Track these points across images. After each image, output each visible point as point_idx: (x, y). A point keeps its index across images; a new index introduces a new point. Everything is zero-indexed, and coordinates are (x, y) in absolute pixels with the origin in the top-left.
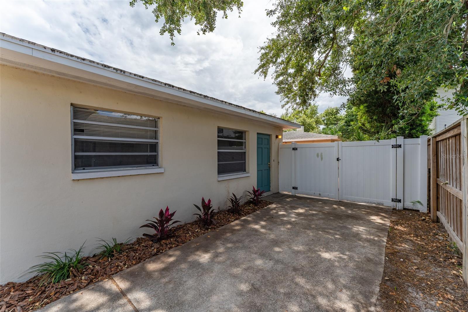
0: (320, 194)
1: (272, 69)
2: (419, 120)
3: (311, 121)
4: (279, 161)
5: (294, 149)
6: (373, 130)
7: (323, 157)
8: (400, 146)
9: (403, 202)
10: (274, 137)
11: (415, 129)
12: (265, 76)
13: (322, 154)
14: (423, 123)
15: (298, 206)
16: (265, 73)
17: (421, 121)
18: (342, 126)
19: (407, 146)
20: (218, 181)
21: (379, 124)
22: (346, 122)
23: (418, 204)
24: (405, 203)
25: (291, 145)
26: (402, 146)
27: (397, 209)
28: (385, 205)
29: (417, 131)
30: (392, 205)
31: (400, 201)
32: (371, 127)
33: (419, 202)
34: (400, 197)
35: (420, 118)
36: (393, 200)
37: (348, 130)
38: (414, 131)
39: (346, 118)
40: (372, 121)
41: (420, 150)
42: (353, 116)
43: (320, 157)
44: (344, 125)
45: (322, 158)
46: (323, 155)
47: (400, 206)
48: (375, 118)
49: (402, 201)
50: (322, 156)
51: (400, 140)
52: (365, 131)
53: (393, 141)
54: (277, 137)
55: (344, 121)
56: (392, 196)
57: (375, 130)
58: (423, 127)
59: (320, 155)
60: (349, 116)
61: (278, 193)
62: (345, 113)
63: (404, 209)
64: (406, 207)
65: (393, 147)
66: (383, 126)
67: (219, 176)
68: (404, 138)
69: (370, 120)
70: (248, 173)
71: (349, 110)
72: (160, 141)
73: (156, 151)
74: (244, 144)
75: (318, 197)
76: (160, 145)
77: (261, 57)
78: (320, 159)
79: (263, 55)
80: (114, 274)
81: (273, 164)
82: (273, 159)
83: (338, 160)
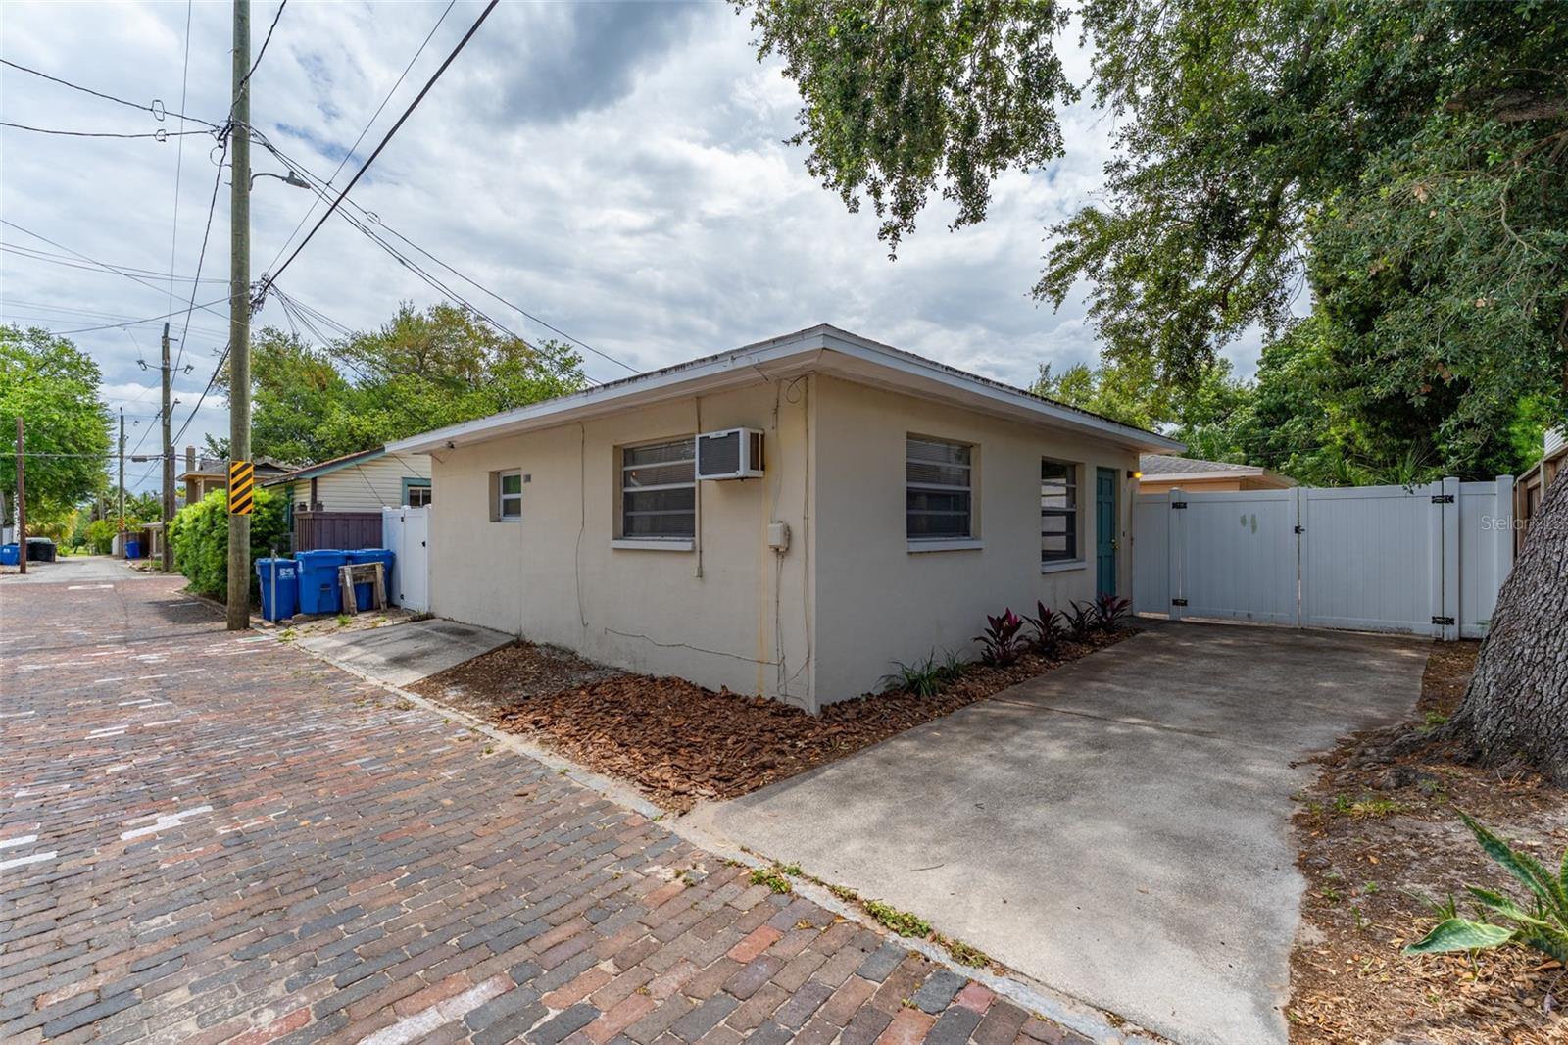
0: (1249, 615)
1: (1082, 285)
2: (1501, 434)
3: (1133, 410)
4: (1134, 536)
5: (1176, 505)
6: (1380, 456)
7: (1257, 524)
8: (1451, 499)
9: (1460, 624)
10: (1123, 475)
11: (1492, 455)
12: (1059, 302)
13: (1254, 517)
14: (1513, 441)
16: (1059, 296)
17: (1508, 435)
18: (1247, 427)
19: (1466, 500)
20: (1044, 574)
21: (1396, 442)
22: (1259, 413)
24: (1464, 626)
25: (1169, 495)
26: (1456, 499)
27: (1445, 639)
28: (1416, 631)
29: (1499, 461)
30: (1434, 630)
31: (1451, 621)
32: (1376, 448)
34: (1451, 611)
35: (1504, 429)
36: (1435, 621)
37: (1267, 439)
38: (1490, 460)
39: (1262, 398)
40: (1376, 434)
41: (1496, 506)
42: (1285, 392)
43: (1249, 526)
44: (1252, 424)
45: (1254, 528)
46: (1257, 519)
47: (1450, 633)
48: (1384, 424)
49: (1456, 621)
50: (1255, 522)
51: (1452, 485)
52: (1361, 459)
53: (1434, 488)
54: (1130, 475)
55: (1253, 409)
56: (1434, 610)
57: (1385, 456)
58: (1514, 450)
59: (1249, 520)
60: (1270, 392)
61: (1132, 615)
62: (1257, 382)
63: (1463, 640)
64: (1466, 634)
65: (1434, 500)
66: (1407, 447)
67: (1045, 561)
68: (1461, 481)
69: (1373, 430)
70: (1082, 560)
71: (1273, 372)
72: (972, 489)
73: (968, 509)
74: (1071, 494)
75: (1246, 623)
76: (973, 497)
77: (1053, 252)
78: (1250, 529)
79: (1059, 248)
80: (985, 696)
81: (1123, 543)
82: (1123, 530)
83: (1297, 530)
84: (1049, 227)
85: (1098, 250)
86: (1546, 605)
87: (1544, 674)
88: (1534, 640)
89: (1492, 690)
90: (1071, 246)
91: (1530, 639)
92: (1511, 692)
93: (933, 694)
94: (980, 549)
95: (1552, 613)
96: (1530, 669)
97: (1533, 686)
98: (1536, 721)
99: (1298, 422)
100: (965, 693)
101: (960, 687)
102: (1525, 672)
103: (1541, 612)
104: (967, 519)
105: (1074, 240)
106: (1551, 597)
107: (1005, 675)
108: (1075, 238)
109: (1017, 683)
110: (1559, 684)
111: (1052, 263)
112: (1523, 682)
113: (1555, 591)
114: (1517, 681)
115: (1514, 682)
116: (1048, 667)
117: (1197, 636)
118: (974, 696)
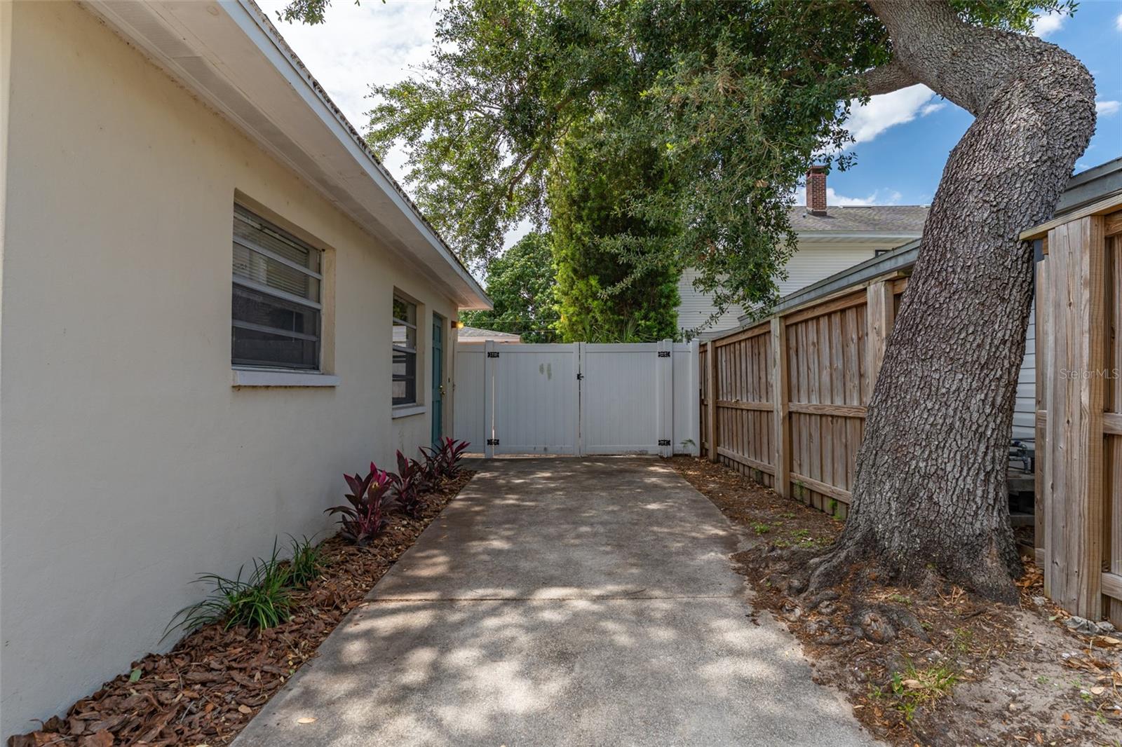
0: (545, 449)
4: (455, 383)
5: (491, 355)
6: (607, 326)
7: (552, 372)
8: (668, 354)
9: (673, 445)
10: (449, 325)
13: (549, 365)
15: (532, 470)
19: (676, 355)
20: (393, 419)
21: (616, 317)
23: (689, 444)
25: (485, 345)
26: (671, 354)
27: (667, 455)
28: (650, 453)
30: (659, 451)
31: (668, 443)
32: (605, 320)
33: (690, 441)
34: (668, 436)
36: (660, 443)
41: (690, 361)
43: (546, 373)
45: (550, 376)
46: (552, 367)
47: (669, 451)
49: (671, 442)
50: (549, 370)
51: (668, 344)
53: (655, 347)
54: (454, 325)
56: (659, 435)
59: (545, 367)
63: (675, 455)
64: (676, 451)
65: (660, 355)
67: (395, 406)
68: (673, 342)
72: (324, 308)
73: (316, 332)
74: (412, 336)
75: (543, 456)
76: (324, 319)
77: (374, 112)
78: (547, 376)
79: (381, 109)
80: (359, 599)
81: (447, 388)
82: (448, 377)
83: (579, 377)
84: (371, 85)
85: (415, 122)
86: (932, 419)
87: (938, 484)
88: (927, 453)
89: (894, 505)
90: (391, 110)
91: (923, 452)
92: (913, 505)
93: (282, 621)
94: (333, 387)
95: (939, 427)
96: (926, 481)
97: (930, 498)
98: (937, 530)
99: (510, 315)
100: (330, 604)
101: (321, 594)
102: (922, 485)
103: (928, 427)
104: (315, 347)
105: (395, 105)
106: (935, 412)
107: (374, 555)
108: (396, 104)
109: (393, 562)
110: (950, 493)
111: (373, 122)
112: (921, 494)
113: (937, 407)
114: (915, 495)
115: (913, 495)
116: (415, 530)
117: (522, 472)
118: (344, 601)
